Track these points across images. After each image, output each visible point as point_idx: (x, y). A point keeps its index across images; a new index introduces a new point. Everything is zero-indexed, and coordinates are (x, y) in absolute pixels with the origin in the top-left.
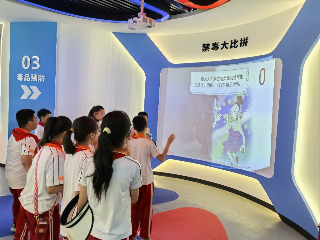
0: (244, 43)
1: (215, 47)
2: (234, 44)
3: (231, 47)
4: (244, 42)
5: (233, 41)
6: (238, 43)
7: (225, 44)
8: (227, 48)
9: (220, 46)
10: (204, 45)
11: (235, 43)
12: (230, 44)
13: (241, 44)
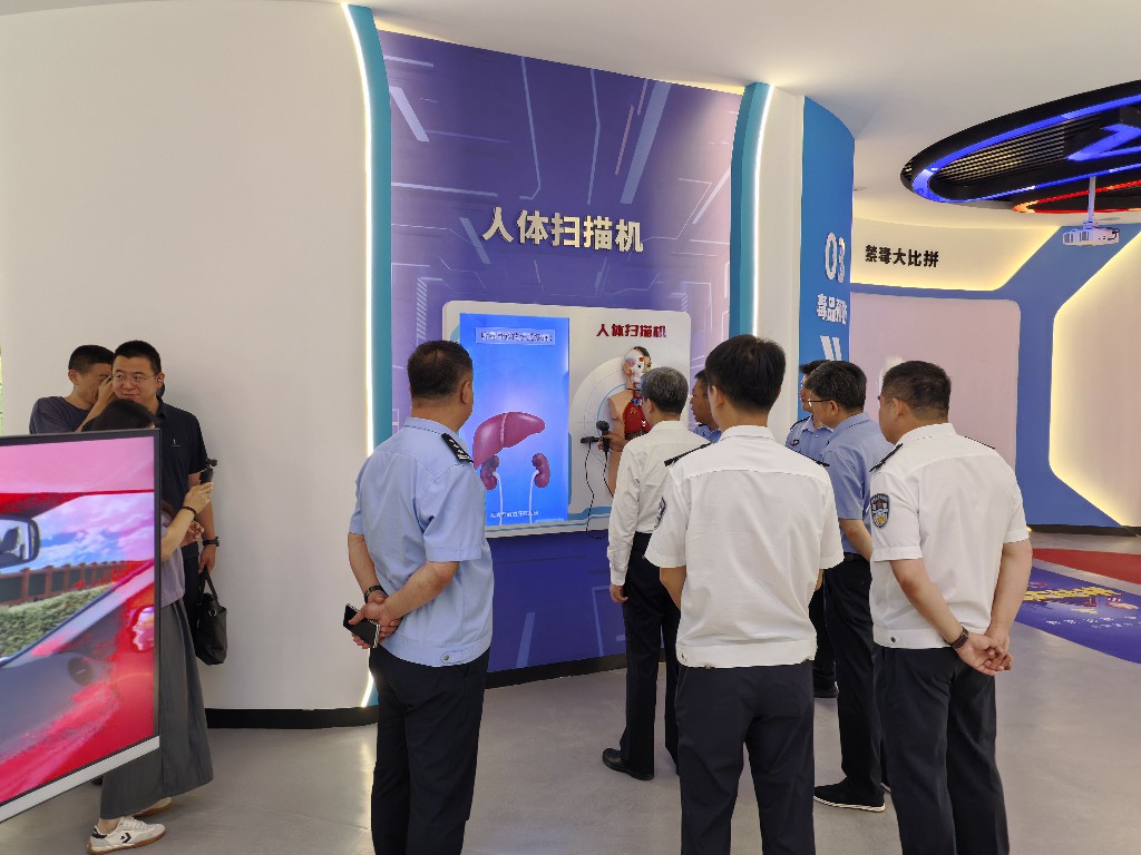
0: (931, 261)
1: (886, 255)
2: (914, 259)
3: (910, 263)
4: (932, 258)
5: (913, 254)
6: (922, 258)
7: (900, 255)
8: (904, 263)
9: (893, 258)
10: (868, 247)
11: (916, 256)
12: (907, 254)
13: (926, 260)
